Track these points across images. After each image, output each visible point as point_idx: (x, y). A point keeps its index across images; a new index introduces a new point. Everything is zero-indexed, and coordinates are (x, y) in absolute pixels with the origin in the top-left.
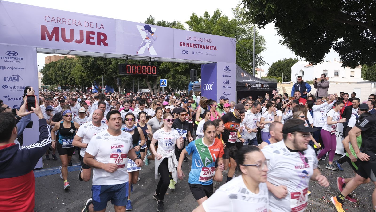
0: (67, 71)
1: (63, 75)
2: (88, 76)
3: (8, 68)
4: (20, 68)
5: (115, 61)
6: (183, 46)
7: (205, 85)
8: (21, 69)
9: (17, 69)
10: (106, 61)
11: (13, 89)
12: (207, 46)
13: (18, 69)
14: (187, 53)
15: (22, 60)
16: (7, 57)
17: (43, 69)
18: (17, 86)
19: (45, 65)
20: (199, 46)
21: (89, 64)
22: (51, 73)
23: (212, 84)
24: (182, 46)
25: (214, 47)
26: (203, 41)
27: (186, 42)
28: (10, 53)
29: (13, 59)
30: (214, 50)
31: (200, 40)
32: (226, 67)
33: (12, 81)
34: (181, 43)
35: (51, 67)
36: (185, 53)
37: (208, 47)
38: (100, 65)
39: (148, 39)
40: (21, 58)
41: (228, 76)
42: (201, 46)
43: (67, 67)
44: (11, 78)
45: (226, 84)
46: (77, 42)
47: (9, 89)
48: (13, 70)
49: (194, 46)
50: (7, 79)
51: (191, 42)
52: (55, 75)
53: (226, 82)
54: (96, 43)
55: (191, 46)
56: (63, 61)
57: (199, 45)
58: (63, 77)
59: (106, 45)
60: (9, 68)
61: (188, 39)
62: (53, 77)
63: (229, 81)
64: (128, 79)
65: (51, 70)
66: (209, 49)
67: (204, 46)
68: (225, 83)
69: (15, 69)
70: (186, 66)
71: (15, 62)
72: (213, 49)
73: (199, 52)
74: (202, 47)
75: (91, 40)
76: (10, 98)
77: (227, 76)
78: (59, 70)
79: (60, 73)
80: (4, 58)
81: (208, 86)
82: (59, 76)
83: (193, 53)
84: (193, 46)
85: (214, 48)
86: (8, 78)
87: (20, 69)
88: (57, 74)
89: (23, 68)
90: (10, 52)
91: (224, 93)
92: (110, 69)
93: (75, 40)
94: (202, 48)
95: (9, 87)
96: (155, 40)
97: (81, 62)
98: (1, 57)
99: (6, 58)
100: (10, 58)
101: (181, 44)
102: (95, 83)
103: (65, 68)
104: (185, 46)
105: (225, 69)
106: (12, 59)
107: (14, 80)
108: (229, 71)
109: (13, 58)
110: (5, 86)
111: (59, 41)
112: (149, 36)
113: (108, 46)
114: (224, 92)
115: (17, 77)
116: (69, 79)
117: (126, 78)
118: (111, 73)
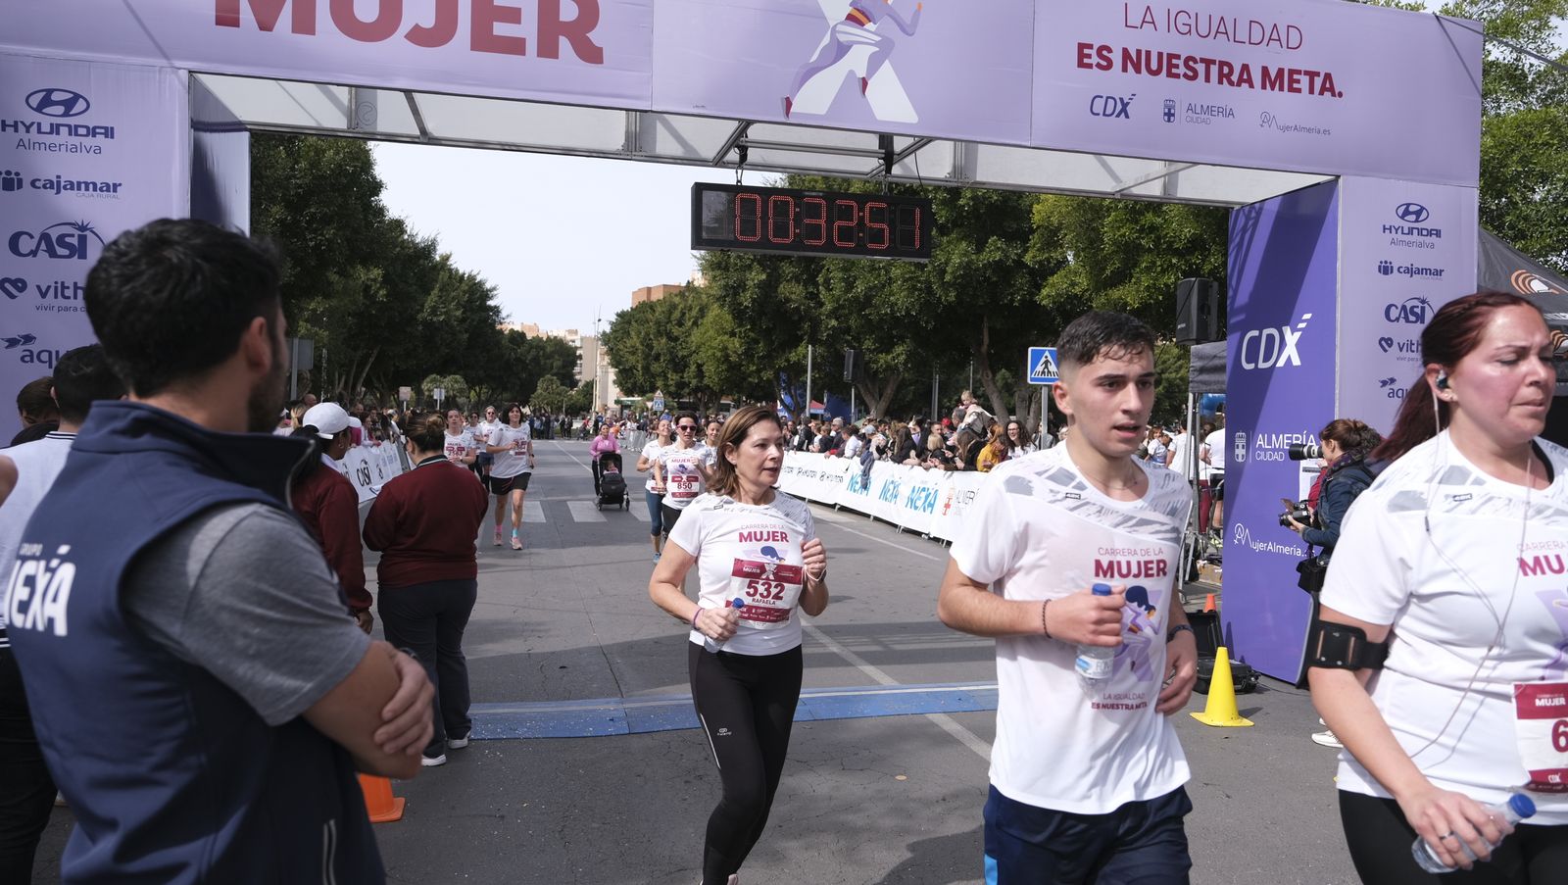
0: (686, 337)
1: (671, 353)
2: (749, 348)
3: (33, 184)
4: (95, 184)
5: (840, 275)
6: (1099, 66)
7: (1255, 333)
8: (101, 190)
9: (79, 189)
10: (816, 285)
11: (56, 297)
12: (1265, 71)
13: (87, 189)
14: (1124, 110)
15: (112, 137)
16: (33, 123)
17: (608, 329)
18: (75, 284)
19: (618, 315)
20: (1214, 69)
21: (746, 299)
22: (633, 347)
23: (1302, 325)
24: (1090, 66)
25: (1318, 74)
26: (1242, 35)
27: (1120, 41)
28: (47, 101)
29: (64, 130)
30: (1321, 93)
31: (1222, 29)
32: (1407, 212)
33: (53, 254)
34: (1086, 51)
35: (636, 321)
36: (1107, 113)
37: (1273, 74)
38: (788, 300)
39: (862, 24)
40: (106, 128)
41: (1419, 271)
42: (1226, 70)
43: (689, 320)
44: (45, 237)
45: (1402, 320)
46: (418, 36)
47: (31, 293)
48: (58, 192)
49: (1177, 66)
50: (26, 244)
51: (1156, 42)
52: (643, 352)
53: (1404, 307)
54: (532, 46)
55: (1154, 66)
56: (677, 300)
57: (1208, 62)
58: (672, 360)
59: (592, 54)
60: (37, 184)
61: (1135, 18)
62: (638, 362)
63: (1423, 301)
64: (902, 358)
65: (633, 333)
66: (1281, 89)
67: (1245, 68)
68: (1394, 313)
69: (72, 188)
70: (1169, 278)
71: (75, 149)
72: (1311, 91)
73: (1209, 110)
74: (1228, 74)
75: (501, 29)
76: (35, 347)
77: (1410, 271)
78: (659, 334)
79: (661, 344)
80: (15, 126)
81: (1270, 338)
82: (657, 358)
83: (1169, 115)
84: (1168, 65)
85: (1318, 81)
86: (32, 237)
87: (95, 190)
88: (653, 348)
89: (115, 186)
90: (50, 92)
91: (1384, 383)
92: (829, 316)
93: (405, 27)
94: (1231, 83)
95: (31, 290)
96: (906, 30)
97: (716, 291)
98: (3, 122)
99: (28, 131)
100: (48, 130)
101: (1081, 56)
102: (784, 382)
103: (680, 324)
104: (1109, 66)
105: (1400, 222)
106: (58, 133)
107: (61, 251)
108: (1428, 240)
109: (61, 128)
110: (14, 283)
111: (314, 34)
112: (866, 2)
113: (602, 62)
114: (1385, 379)
115: (77, 233)
116: (693, 368)
117: (899, 355)
118: (836, 335)
